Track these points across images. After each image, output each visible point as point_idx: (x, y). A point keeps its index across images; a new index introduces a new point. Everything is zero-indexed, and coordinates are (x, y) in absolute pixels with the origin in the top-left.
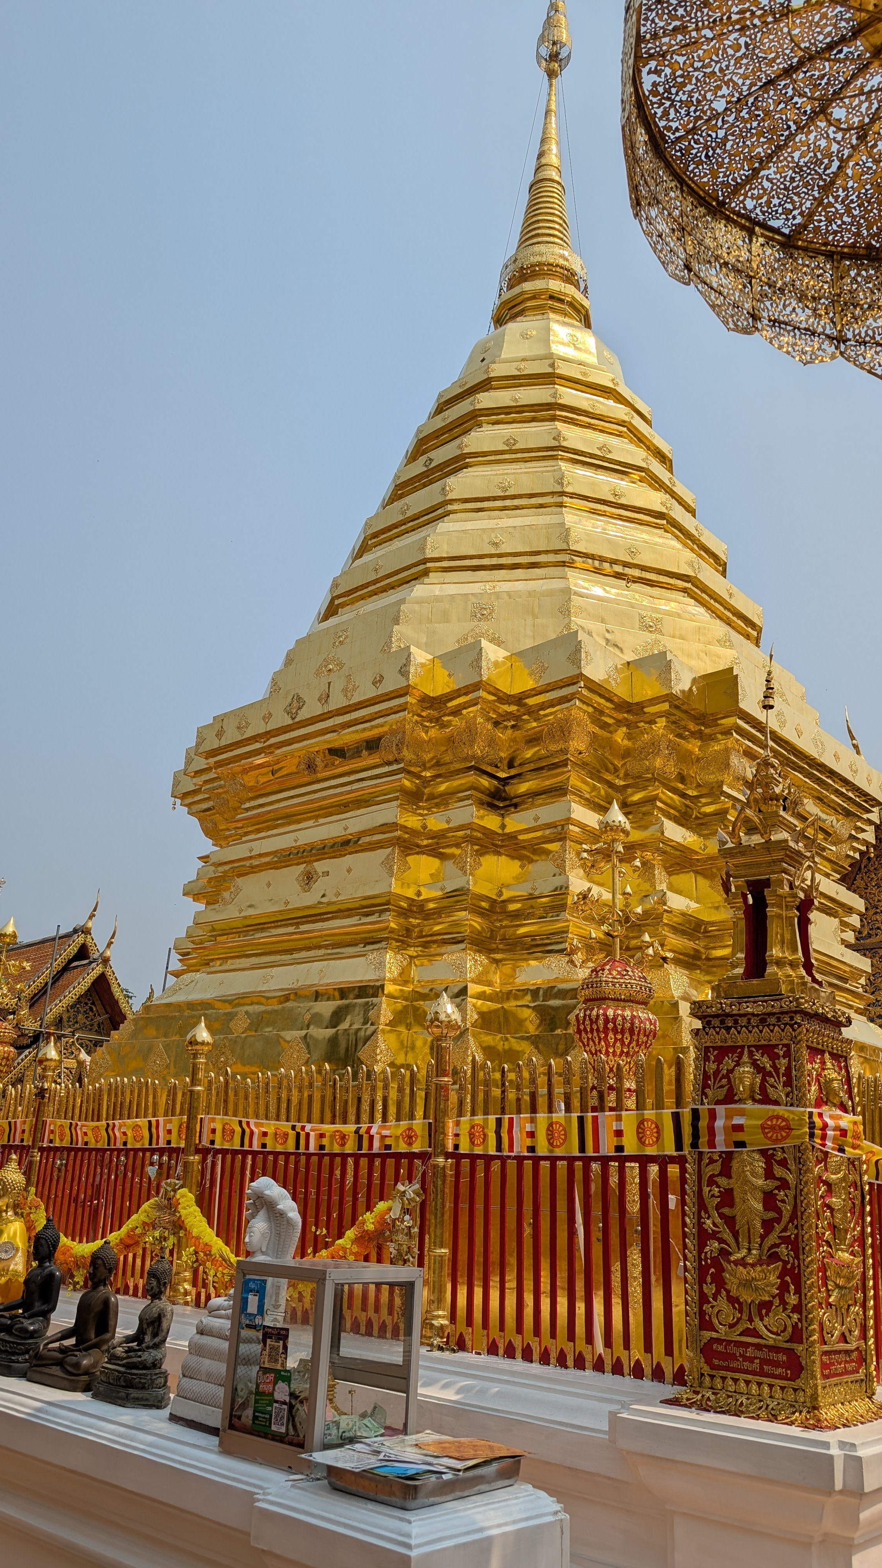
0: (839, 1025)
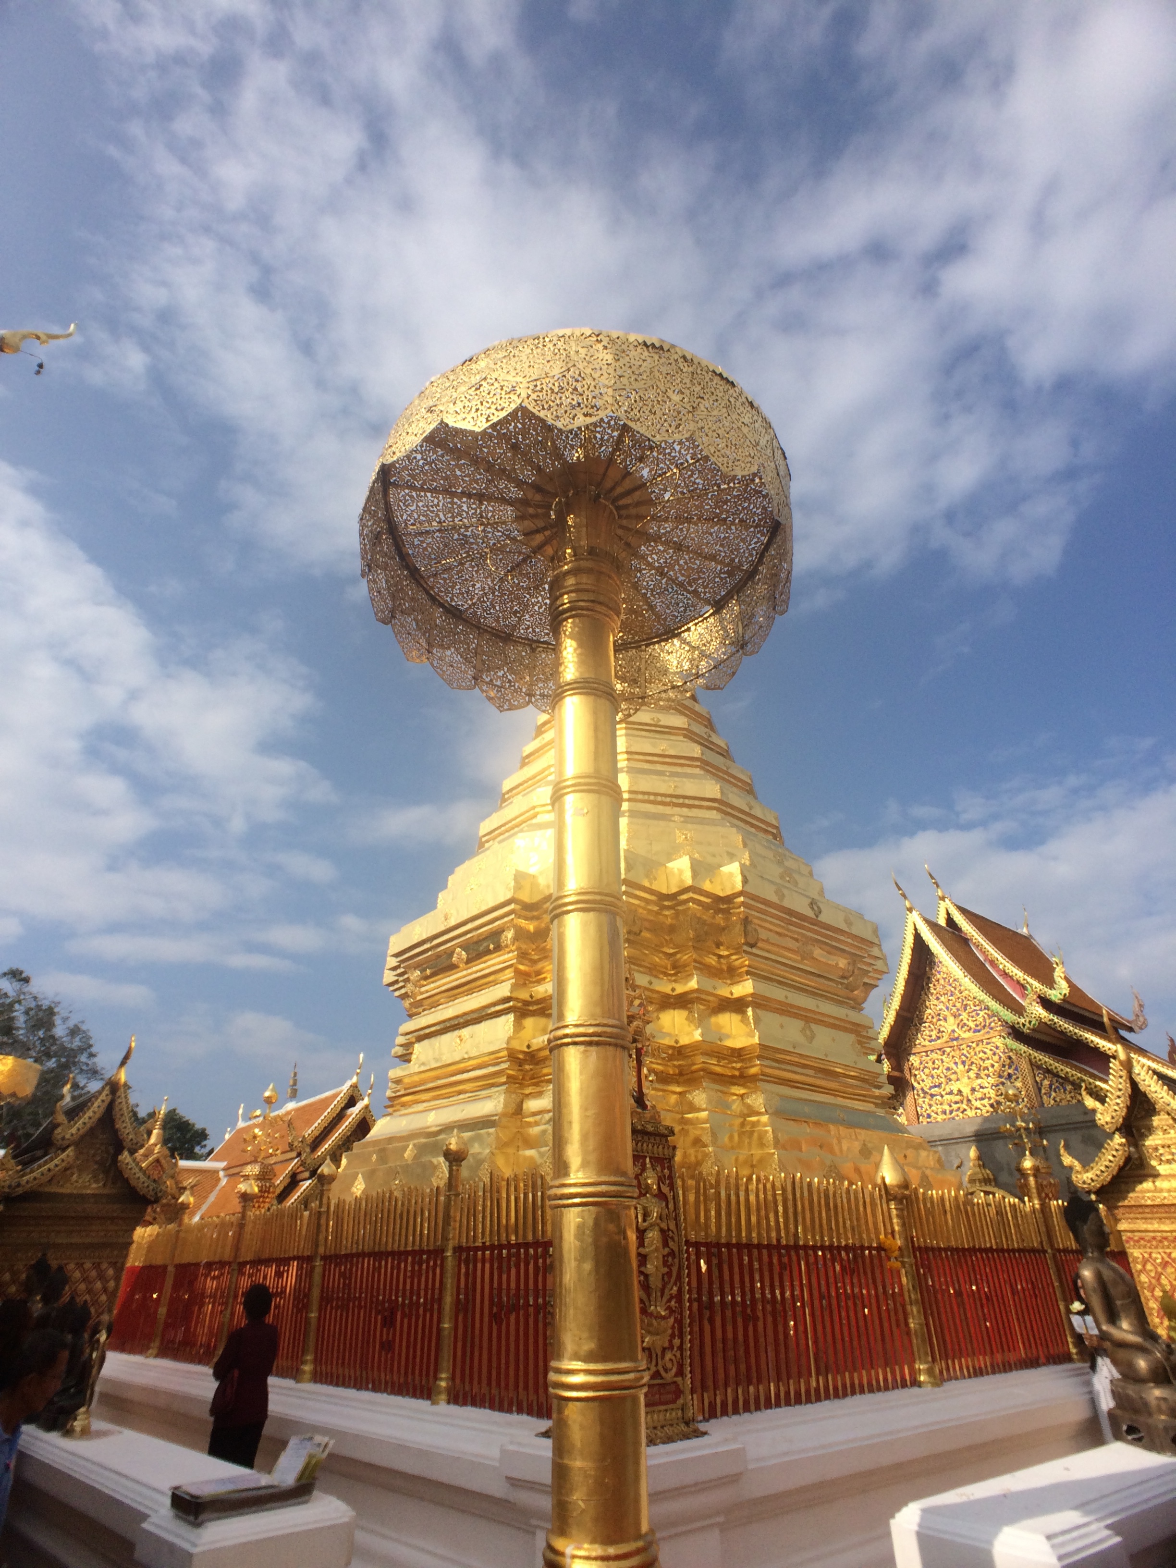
0: (666, 1136)
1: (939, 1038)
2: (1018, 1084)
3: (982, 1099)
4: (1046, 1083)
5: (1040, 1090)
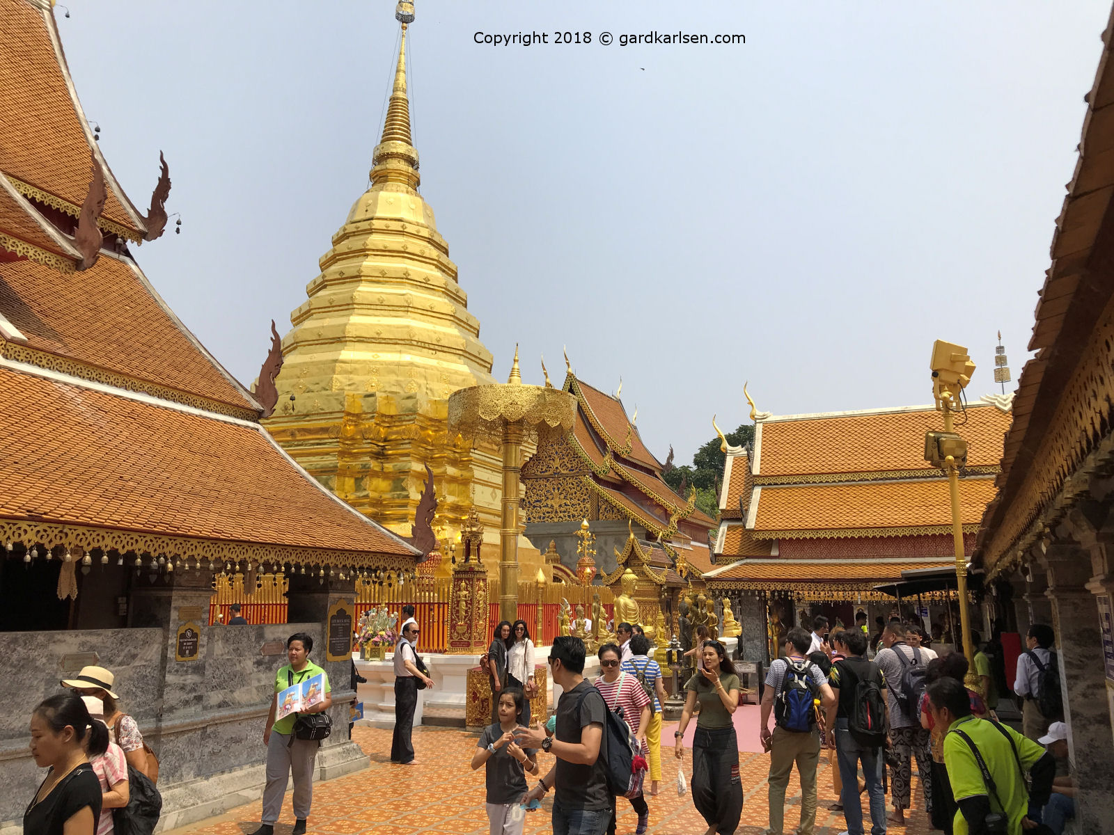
1: (546, 471)
2: (588, 505)
3: (565, 512)
4: (604, 507)
5: (599, 510)
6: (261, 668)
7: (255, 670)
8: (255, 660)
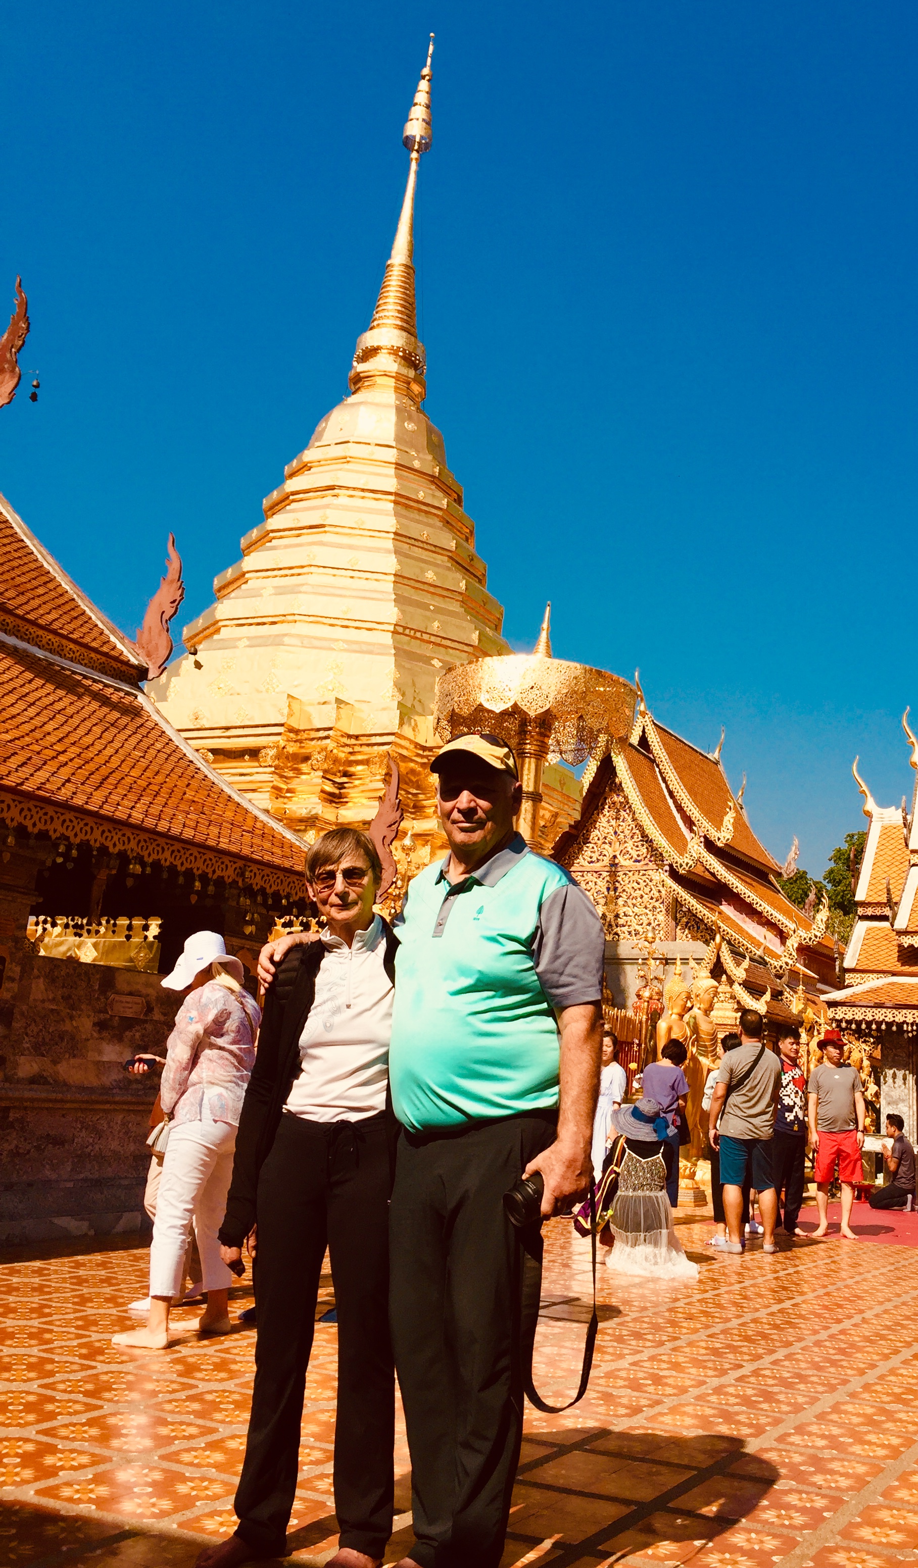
1: (598, 860)
2: (660, 917)
3: (623, 926)
4: (684, 920)
5: (676, 925)
6: (105, 1034)
7: (95, 1035)
8: (96, 1020)
